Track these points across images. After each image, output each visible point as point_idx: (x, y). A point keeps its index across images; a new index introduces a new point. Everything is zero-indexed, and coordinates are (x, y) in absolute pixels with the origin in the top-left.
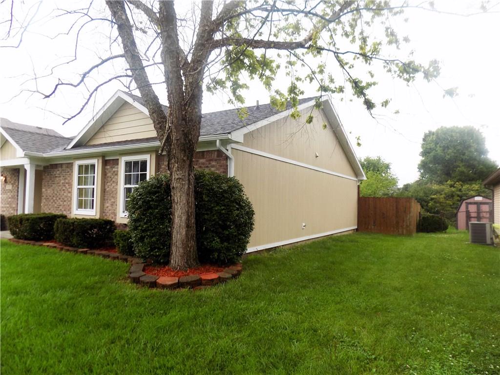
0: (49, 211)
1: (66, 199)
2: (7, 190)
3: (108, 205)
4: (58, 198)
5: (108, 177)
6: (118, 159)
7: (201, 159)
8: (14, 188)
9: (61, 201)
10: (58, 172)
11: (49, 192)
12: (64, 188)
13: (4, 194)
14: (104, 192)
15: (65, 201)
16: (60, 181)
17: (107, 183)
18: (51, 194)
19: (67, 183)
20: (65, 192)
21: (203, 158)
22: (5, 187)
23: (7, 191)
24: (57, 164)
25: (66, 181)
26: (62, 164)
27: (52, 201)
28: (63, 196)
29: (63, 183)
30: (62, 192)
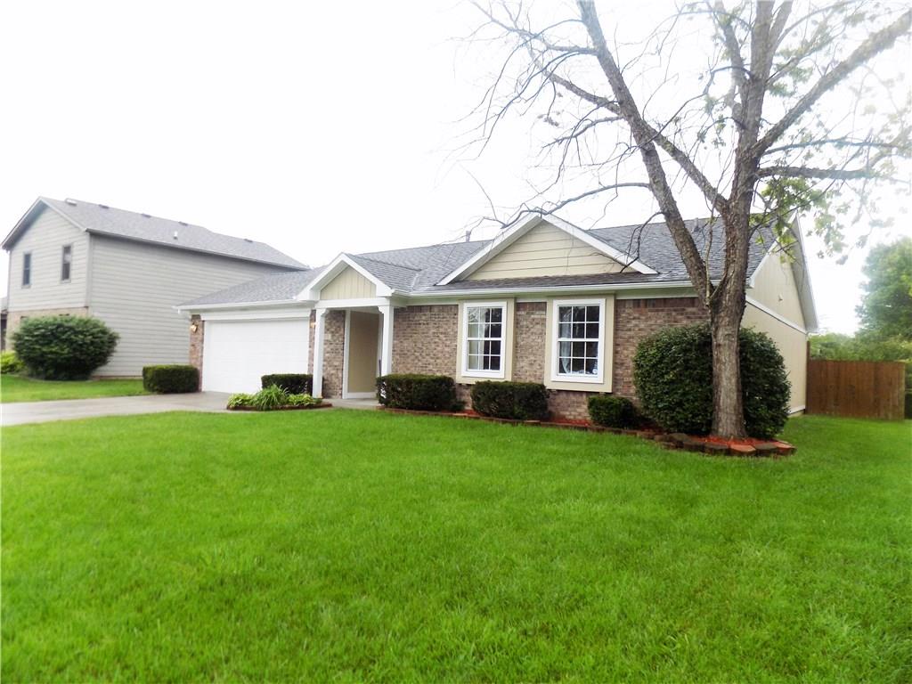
0: (408, 372)
1: (440, 355)
3: (522, 364)
4: (424, 354)
5: (522, 327)
6: (546, 303)
8: (335, 338)
9: (432, 358)
10: (424, 318)
11: (406, 345)
12: (437, 340)
14: (516, 347)
15: (438, 358)
16: (429, 330)
17: (521, 334)
18: (409, 348)
19: (442, 333)
20: (438, 346)
24: (421, 306)
25: (441, 330)
26: (431, 306)
27: (413, 357)
28: (435, 351)
29: (434, 333)
30: (433, 346)
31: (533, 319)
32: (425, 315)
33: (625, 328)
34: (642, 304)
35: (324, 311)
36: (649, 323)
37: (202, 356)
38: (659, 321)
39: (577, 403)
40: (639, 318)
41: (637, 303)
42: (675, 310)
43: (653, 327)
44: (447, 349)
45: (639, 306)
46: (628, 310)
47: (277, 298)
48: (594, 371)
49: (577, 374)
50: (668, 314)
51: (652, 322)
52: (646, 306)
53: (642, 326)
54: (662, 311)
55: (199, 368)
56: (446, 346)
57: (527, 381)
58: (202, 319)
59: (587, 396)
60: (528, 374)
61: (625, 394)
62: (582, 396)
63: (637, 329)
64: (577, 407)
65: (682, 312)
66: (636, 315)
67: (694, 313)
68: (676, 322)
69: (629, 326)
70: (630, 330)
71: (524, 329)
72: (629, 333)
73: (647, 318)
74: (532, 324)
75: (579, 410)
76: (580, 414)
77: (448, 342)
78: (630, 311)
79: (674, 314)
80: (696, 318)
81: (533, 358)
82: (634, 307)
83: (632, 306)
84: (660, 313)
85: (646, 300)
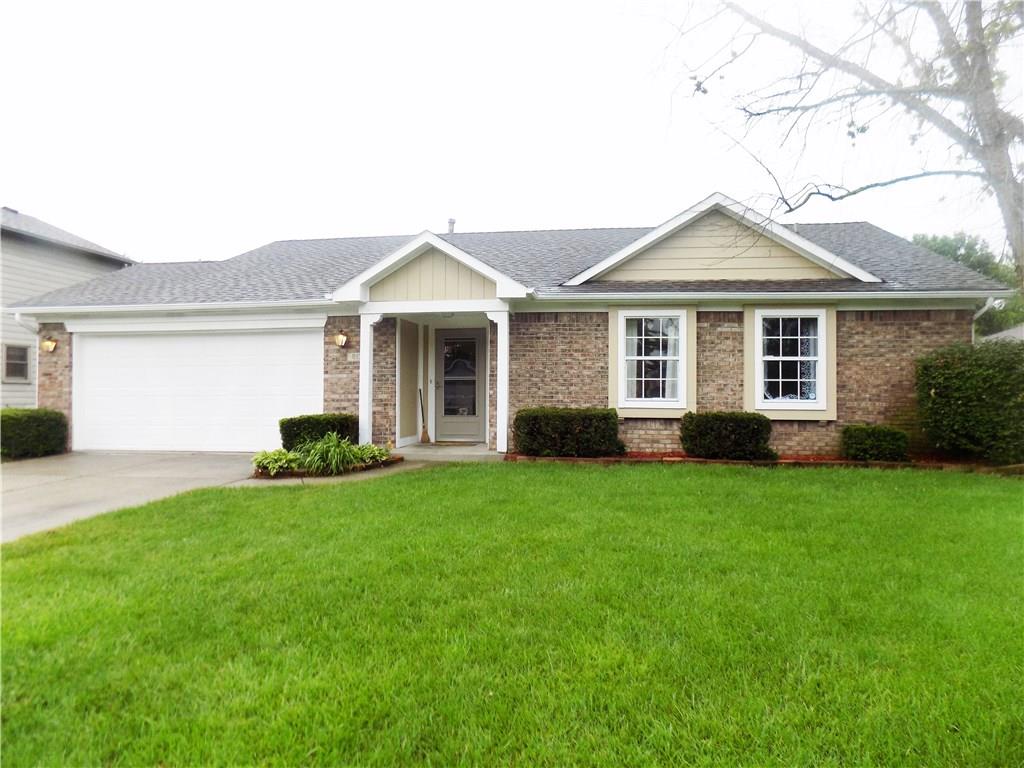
1: (575, 381)
2: (350, 363)
4: (547, 379)
5: (707, 342)
6: (742, 313)
7: (923, 320)
9: (563, 385)
10: (544, 329)
12: (569, 360)
13: (341, 373)
16: (555, 346)
20: (571, 368)
21: (929, 319)
22: (345, 355)
23: (351, 366)
24: (539, 314)
25: (576, 346)
26: (557, 315)
27: (528, 384)
28: (566, 376)
29: (563, 351)
30: (563, 368)
31: (721, 333)
32: (546, 325)
33: (846, 345)
34: (867, 317)
35: (377, 318)
36: (877, 338)
37: (70, 393)
38: (888, 337)
39: (786, 434)
40: (863, 333)
41: (860, 315)
42: (907, 325)
43: (882, 343)
44: (586, 372)
45: (863, 319)
46: (849, 323)
47: (256, 297)
48: (811, 396)
49: (787, 400)
50: (899, 329)
51: (880, 338)
52: (871, 319)
53: (868, 342)
54: (892, 324)
55: (65, 412)
56: (585, 368)
57: (715, 410)
58: (69, 330)
59: (799, 425)
60: (715, 401)
61: (849, 421)
62: (792, 426)
63: (861, 346)
64: (786, 439)
65: (916, 326)
66: (860, 329)
67: (930, 328)
68: (909, 337)
69: (851, 341)
70: (852, 347)
71: (708, 345)
72: (851, 350)
73: (872, 333)
74: (718, 338)
75: (788, 443)
76: (790, 448)
77: (588, 363)
78: (853, 324)
79: (906, 328)
80: (932, 333)
81: (722, 382)
82: (857, 319)
83: (854, 318)
84: (889, 327)
85: (872, 312)
